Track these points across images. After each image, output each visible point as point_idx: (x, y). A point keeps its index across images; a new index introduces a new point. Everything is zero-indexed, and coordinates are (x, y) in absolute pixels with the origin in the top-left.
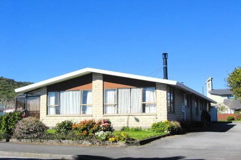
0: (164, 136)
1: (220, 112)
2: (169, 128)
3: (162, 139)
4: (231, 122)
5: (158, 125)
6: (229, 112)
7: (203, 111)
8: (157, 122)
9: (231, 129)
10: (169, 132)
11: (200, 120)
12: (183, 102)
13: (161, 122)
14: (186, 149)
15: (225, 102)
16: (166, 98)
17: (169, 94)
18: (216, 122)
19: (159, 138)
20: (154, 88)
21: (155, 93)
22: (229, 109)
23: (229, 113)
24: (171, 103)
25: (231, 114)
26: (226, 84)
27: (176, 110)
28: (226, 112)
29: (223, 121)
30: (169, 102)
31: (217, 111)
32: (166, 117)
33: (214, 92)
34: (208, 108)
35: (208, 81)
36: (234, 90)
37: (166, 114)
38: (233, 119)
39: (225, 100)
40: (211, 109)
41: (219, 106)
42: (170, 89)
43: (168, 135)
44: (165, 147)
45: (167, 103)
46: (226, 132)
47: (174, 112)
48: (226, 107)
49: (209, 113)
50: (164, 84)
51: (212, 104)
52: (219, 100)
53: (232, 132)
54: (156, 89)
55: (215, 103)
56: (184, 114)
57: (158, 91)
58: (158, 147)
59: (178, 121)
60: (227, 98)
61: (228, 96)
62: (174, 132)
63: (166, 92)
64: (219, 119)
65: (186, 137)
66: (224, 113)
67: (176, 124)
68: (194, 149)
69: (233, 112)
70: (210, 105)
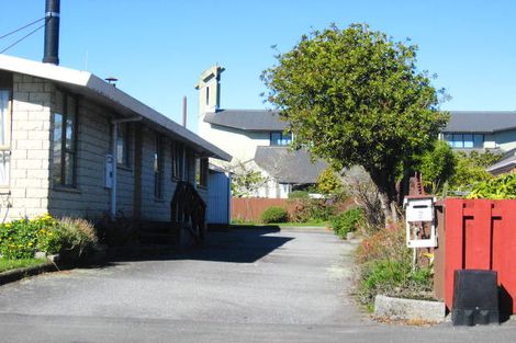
0: (34, 272)
1: (239, 191)
2: (52, 243)
3: (26, 281)
4: (277, 229)
5: (13, 232)
6: (274, 191)
7: (180, 184)
8: (8, 221)
9: (275, 253)
10: (52, 257)
11: (167, 217)
12: (111, 151)
13: (26, 221)
14: (109, 320)
15: (261, 157)
16: (47, 134)
17: (59, 118)
18: (225, 227)
19: (15, 277)
20: (6, 94)
21: (7, 112)
22: (272, 184)
23: (272, 195)
24: (64, 149)
25: (278, 200)
26: (268, 91)
27: (81, 180)
28: (262, 193)
29: (248, 222)
30: (58, 147)
31: (228, 187)
32: (45, 202)
33: (222, 120)
34: (198, 176)
35: (206, 80)
36: (294, 117)
37: (45, 193)
38: (284, 219)
39: (259, 148)
40: (210, 181)
41: (238, 171)
42: (66, 100)
43: (49, 269)
44: (35, 311)
45: (51, 150)
46: (256, 264)
47: (74, 185)
48: (265, 174)
49: (202, 194)
50: (43, 81)
51: (214, 163)
52: (238, 151)
53: (277, 261)
54: (11, 99)
55: (226, 157)
56: (110, 195)
57: (20, 106)
58: (8, 310)
59: (87, 218)
60: (266, 142)
61: (273, 135)
62: (70, 257)
63: (48, 109)
64: (237, 218)
65: (115, 276)
66: (252, 194)
67: (79, 229)
68: (138, 322)
69: (284, 195)
70: (205, 164)
